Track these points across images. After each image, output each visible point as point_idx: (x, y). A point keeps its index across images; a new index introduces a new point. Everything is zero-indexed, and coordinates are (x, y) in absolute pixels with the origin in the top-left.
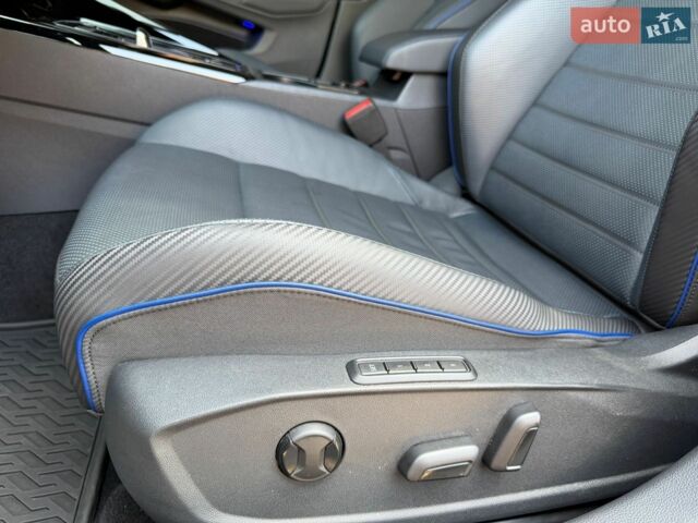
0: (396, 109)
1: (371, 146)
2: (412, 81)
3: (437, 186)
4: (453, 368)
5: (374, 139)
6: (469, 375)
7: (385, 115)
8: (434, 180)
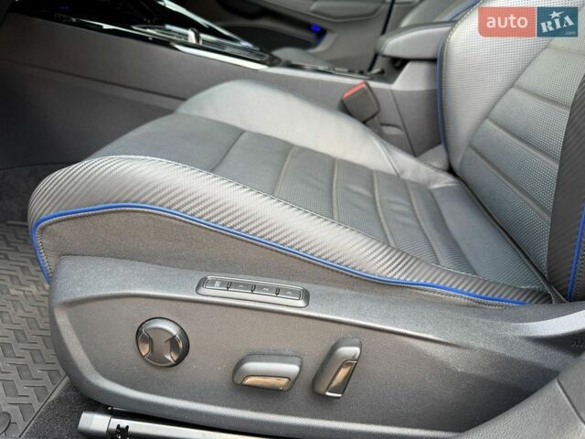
0: (392, 91)
1: (364, 123)
2: (408, 66)
3: (425, 162)
4: (289, 295)
5: (367, 116)
6: (301, 303)
7: (379, 97)
8: (423, 156)
